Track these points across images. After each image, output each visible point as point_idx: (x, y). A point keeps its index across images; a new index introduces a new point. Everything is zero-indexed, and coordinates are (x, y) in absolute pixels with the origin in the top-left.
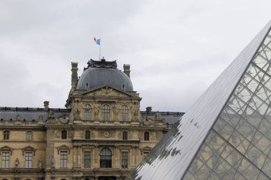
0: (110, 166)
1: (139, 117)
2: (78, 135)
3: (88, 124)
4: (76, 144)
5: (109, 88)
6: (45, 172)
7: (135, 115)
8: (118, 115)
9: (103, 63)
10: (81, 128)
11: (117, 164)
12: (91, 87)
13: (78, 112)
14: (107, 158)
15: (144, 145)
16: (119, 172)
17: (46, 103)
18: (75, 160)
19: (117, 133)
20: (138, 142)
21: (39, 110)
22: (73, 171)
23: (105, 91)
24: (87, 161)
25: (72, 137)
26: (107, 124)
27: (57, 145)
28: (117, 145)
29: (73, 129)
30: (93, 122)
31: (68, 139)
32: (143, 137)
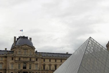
0: (26, 69)
1: (35, 54)
2: (17, 59)
3: (20, 56)
4: (16, 62)
5: (26, 45)
7: (34, 53)
8: (29, 53)
9: (24, 37)
10: (18, 57)
11: (28, 68)
12: (21, 45)
13: (17, 52)
14: (25, 66)
16: (28, 70)
17: (6, 49)
18: (16, 66)
19: (28, 58)
20: (34, 61)
21: (4, 51)
22: (15, 70)
23: (24, 46)
24: (19, 67)
25: (15, 59)
26: (25, 56)
27: (10, 62)
28: (28, 62)
29: (15, 57)
30: (21, 55)
31: (14, 60)
32: (36, 60)
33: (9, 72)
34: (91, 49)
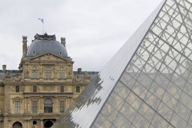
0: (52, 112)
1: (72, 75)
2: (28, 89)
3: (35, 81)
4: (26, 96)
5: (50, 54)
6: (3, 117)
7: (70, 74)
8: (57, 74)
10: (30, 84)
11: (56, 110)
12: (37, 54)
13: (28, 72)
14: (49, 106)
15: (76, 96)
16: (58, 115)
17: (4, 66)
18: (26, 107)
19: (57, 87)
20: (72, 94)
22: (24, 115)
23: (46, 56)
24: (35, 108)
25: (24, 90)
26: (49, 81)
27: (12, 97)
28: (56, 96)
29: (24, 85)
30: (38, 79)
31: (20, 92)
32: (75, 90)
33: (9, 121)
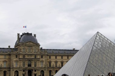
0: (31, 66)
1: (40, 51)
2: (21, 57)
3: (24, 53)
4: (20, 59)
5: (31, 42)
7: (39, 50)
8: (34, 51)
10: (22, 54)
11: (33, 66)
12: (25, 42)
13: (21, 49)
14: (30, 64)
15: (41, 60)
16: (34, 68)
18: (20, 64)
19: (33, 56)
20: (39, 59)
21: (7, 48)
22: (19, 68)
23: (29, 42)
24: (24, 65)
26: (30, 53)
27: (14, 60)
28: (33, 60)
29: (19, 55)
30: (25, 52)
31: (18, 58)
32: (41, 57)
33: (13, 70)
34: (99, 45)
